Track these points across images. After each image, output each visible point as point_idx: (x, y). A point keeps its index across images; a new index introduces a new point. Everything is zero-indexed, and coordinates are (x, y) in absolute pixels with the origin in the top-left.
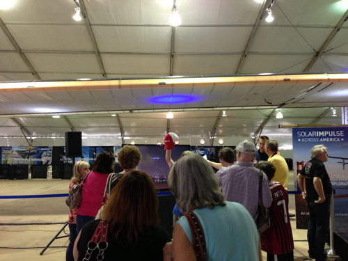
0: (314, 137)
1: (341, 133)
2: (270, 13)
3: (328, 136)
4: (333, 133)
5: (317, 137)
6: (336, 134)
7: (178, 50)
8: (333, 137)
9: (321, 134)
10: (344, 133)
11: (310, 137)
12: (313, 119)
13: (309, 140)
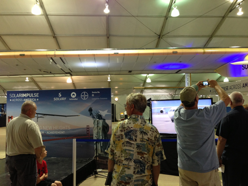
0: (20, 98)
1: (37, 95)
2: (107, 6)
3: (28, 97)
4: (32, 94)
5: (22, 98)
6: (34, 95)
7: (58, 32)
8: (32, 98)
9: (24, 95)
10: (39, 95)
11: (18, 98)
12: (177, 83)
13: (17, 100)
